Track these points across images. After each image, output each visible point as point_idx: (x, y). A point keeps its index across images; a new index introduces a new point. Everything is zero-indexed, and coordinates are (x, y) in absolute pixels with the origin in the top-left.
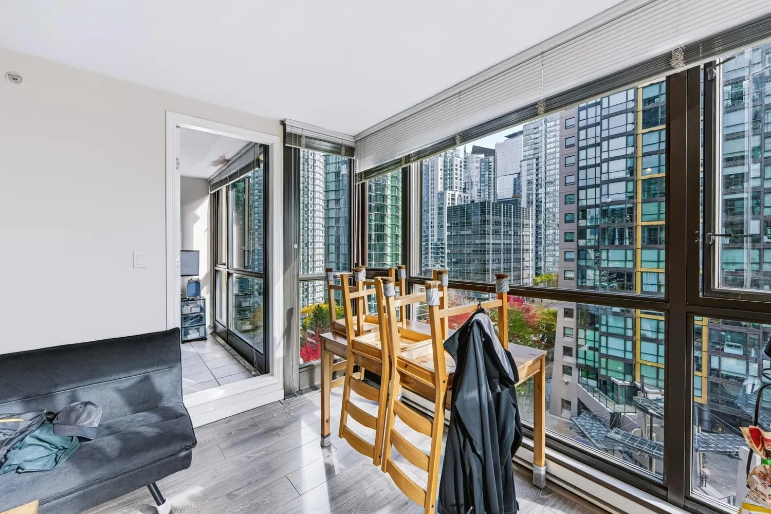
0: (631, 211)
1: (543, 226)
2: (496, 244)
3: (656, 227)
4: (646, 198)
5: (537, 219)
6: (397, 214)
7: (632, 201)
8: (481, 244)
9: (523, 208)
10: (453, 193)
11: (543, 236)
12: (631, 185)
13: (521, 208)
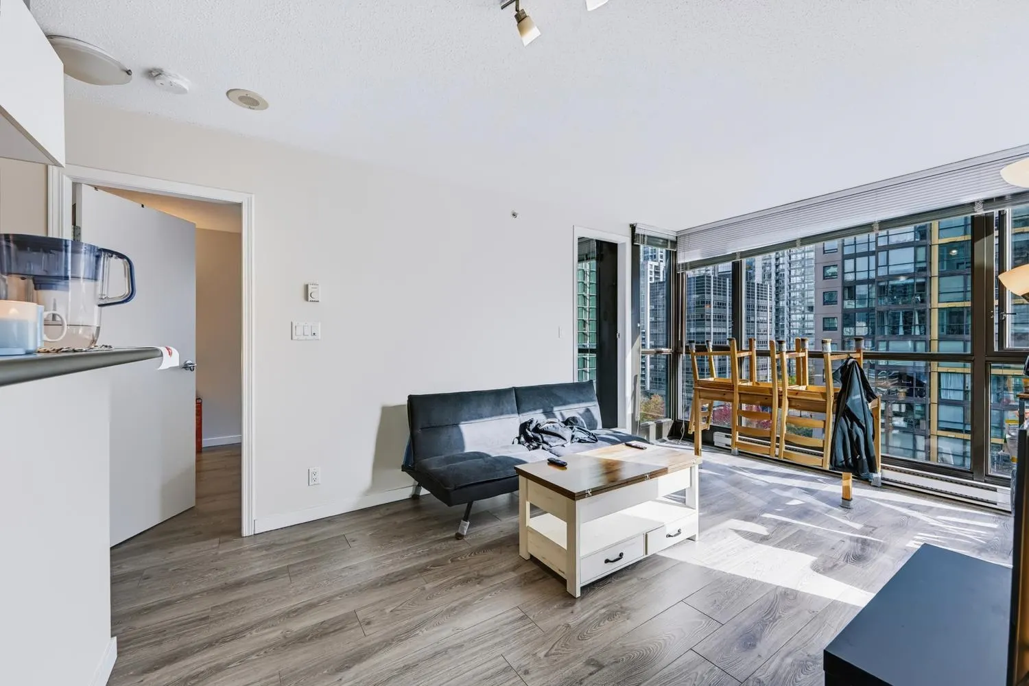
0: (922, 288)
1: (786, 309)
2: (719, 333)
3: (961, 310)
4: (945, 269)
5: (778, 299)
6: (584, 293)
7: (924, 274)
8: (697, 333)
9: (758, 284)
10: (657, 264)
11: (786, 323)
12: (922, 251)
13: (753, 283)
